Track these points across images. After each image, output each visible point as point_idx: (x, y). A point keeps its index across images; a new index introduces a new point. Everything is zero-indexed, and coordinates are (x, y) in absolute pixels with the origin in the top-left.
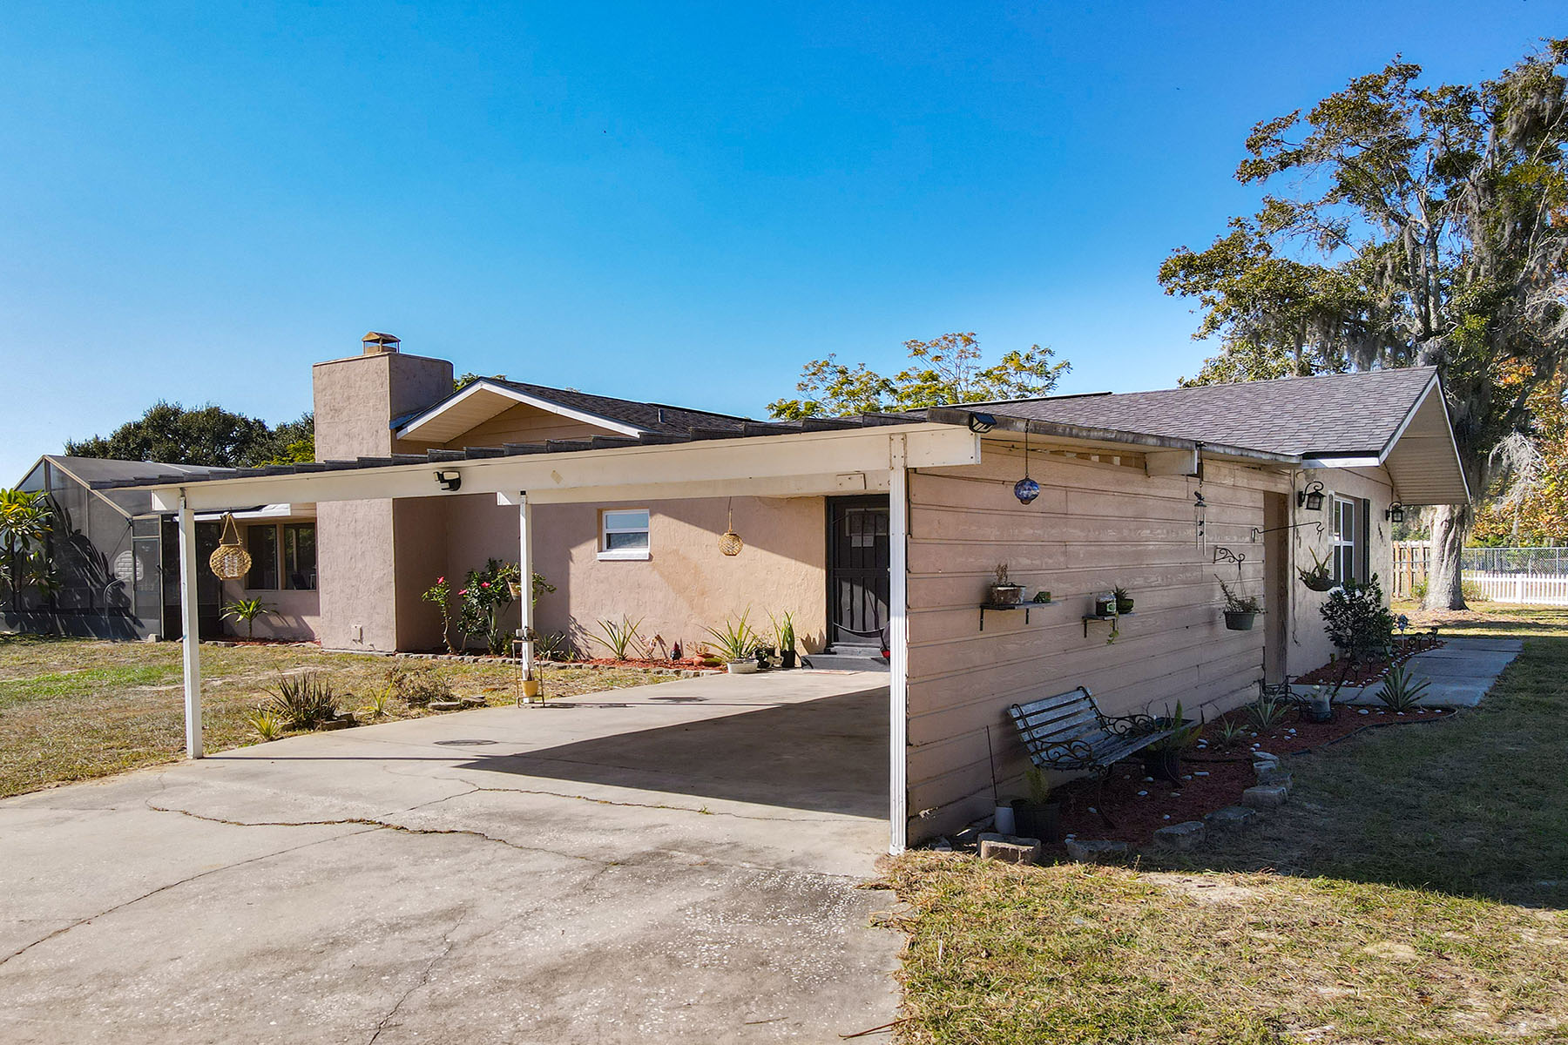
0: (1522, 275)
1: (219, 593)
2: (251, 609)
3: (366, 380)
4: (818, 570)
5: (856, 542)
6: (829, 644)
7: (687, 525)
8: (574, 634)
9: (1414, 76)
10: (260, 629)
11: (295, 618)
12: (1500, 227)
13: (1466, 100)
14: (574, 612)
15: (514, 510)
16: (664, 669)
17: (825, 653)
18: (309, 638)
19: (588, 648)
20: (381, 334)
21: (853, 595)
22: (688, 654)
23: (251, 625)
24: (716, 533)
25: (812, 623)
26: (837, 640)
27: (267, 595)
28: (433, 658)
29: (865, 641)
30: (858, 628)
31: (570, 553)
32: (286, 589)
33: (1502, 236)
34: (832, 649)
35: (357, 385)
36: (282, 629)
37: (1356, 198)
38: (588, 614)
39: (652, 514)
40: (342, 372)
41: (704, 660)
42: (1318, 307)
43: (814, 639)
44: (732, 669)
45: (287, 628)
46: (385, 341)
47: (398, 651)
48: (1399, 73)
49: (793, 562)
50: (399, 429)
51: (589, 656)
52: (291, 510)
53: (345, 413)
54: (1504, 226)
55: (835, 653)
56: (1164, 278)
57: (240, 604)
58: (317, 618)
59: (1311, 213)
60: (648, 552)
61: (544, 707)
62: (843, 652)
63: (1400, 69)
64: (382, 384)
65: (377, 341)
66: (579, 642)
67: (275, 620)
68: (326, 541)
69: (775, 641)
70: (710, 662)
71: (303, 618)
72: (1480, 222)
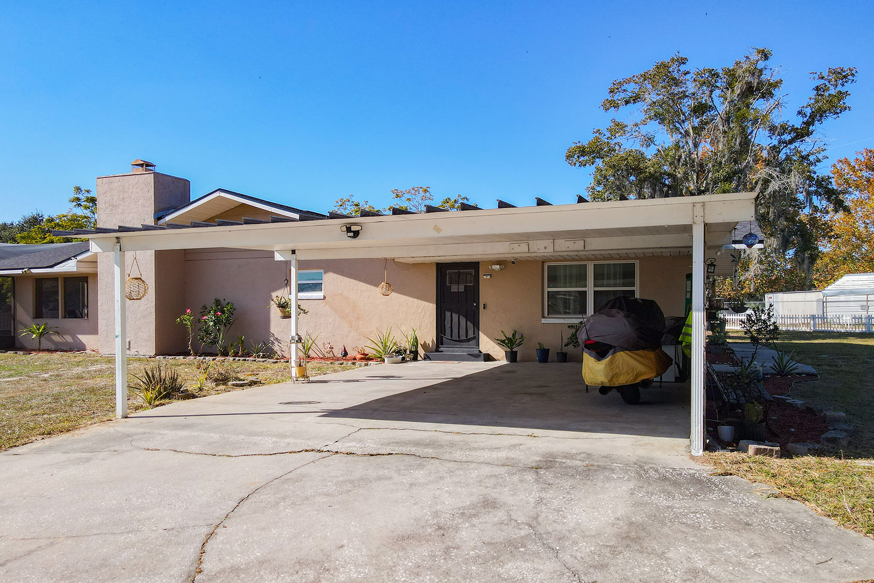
0: (745, 164)
1: (12, 321)
2: (40, 331)
3: (137, 188)
4: (432, 304)
5: (454, 288)
6: (438, 347)
7: (348, 279)
8: (273, 343)
9: (684, 63)
10: (45, 344)
11: (71, 337)
12: (734, 140)
13: (714, 75)
14: (272, 330)
15: (287, 264)
16: (345, 362)
17: (435, 352)
18: (81, 348)
19: (282, 351)
20: (144, 161)
21: (454, 319)
22: (351, 353)
23: (40, 341)
24: (367, 283)
25: (429, 336)
26: (442, 344)
27: (51, 322)
28: (183, 358)
29: (459, 345)
30: (455, 337)
31: (271, 295)
32: (65, 318)
33: (735, 144)
34: (440, 350)
35: (130, 191)
36: (60, 343)
37: (662, 121)
38: (282, 331)
39: (325, 272)
40: (119, 182)
41: (363, 356)
42: (651, 175)
43: (429, 344)
44: (388, 361)
45: (65, 343)
46: (147, 165)
47: (156, 355)
48: (677, 60)
49: (416, 300)
50: (159, 219)
51: (283, 356)
52: (77, 267)
53: (121, 208)
54: (736, 139)
55: (442, 352)
56: (569, 157)
57: (34, 328)
58: (96, 336)
59: (637, 129)
60: (323, 294)
61: (309, 383)
62: (447, 351)
63: (678, 59)
64: (149, 191)
65: (142, 165)
66: (276, 348)
67: (56, 338)
68: (105, 287)
69: (406, 345)
70: (366, 358)
71: (78, 336)
72: (724, 137)
